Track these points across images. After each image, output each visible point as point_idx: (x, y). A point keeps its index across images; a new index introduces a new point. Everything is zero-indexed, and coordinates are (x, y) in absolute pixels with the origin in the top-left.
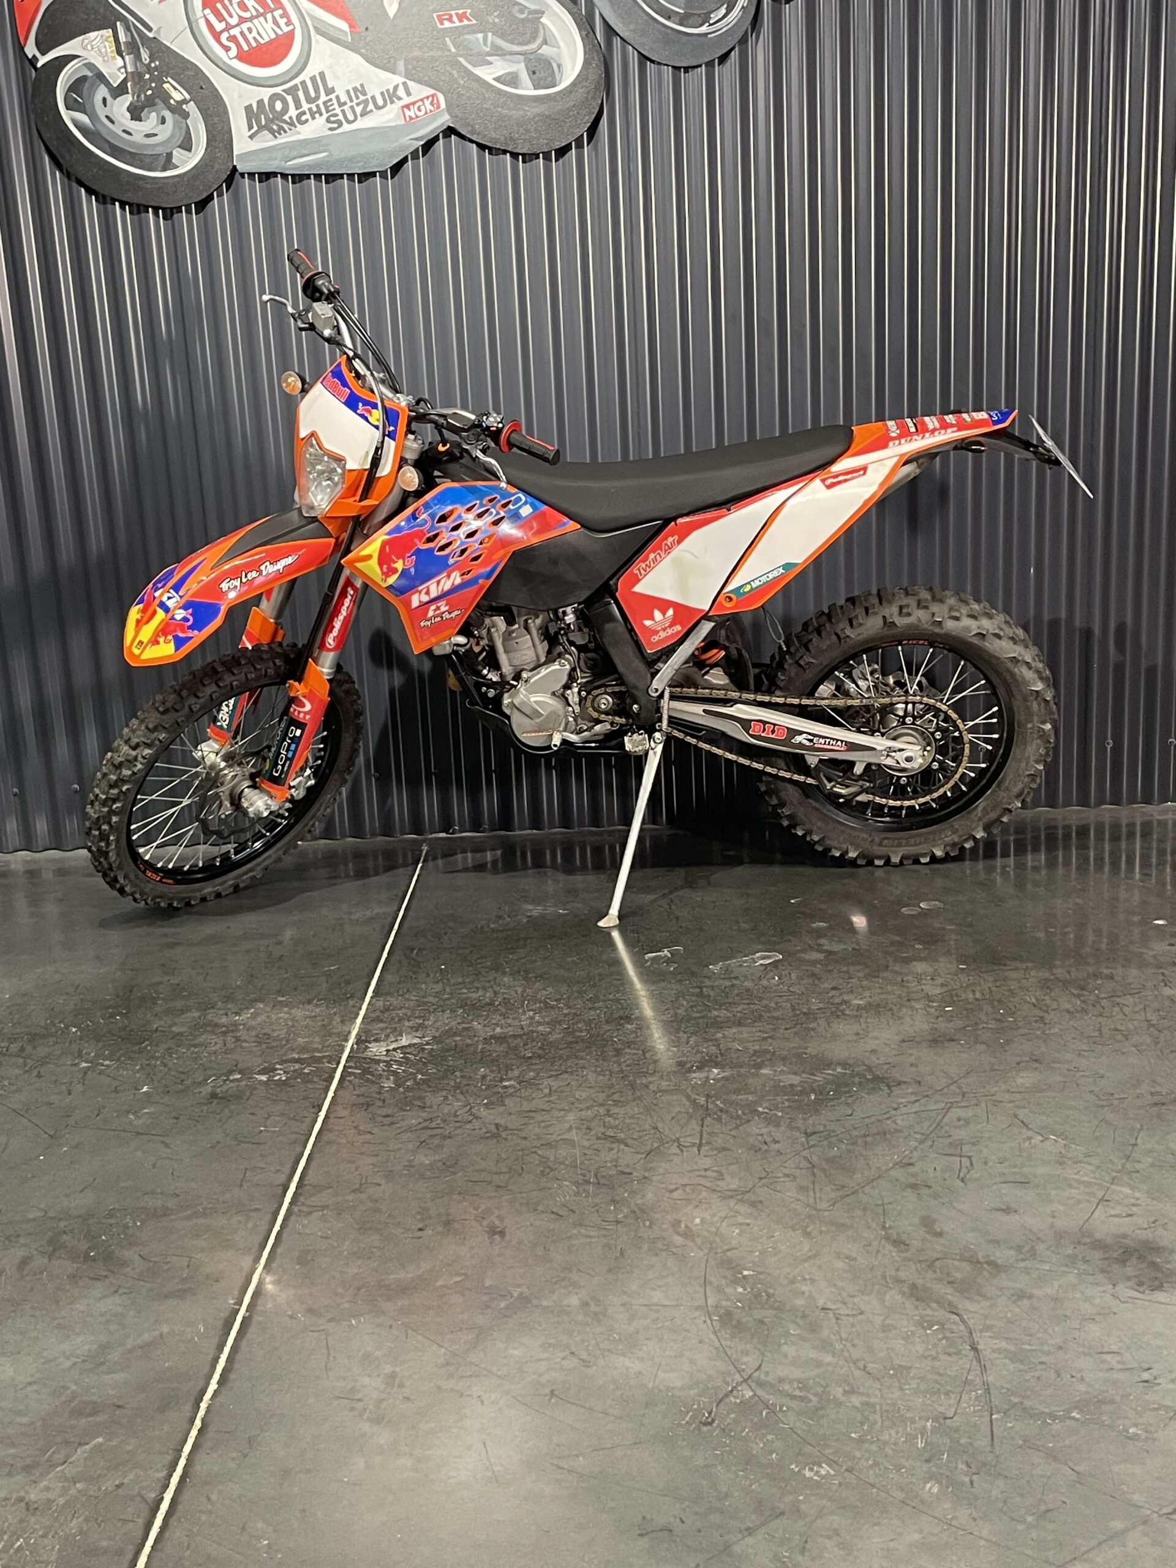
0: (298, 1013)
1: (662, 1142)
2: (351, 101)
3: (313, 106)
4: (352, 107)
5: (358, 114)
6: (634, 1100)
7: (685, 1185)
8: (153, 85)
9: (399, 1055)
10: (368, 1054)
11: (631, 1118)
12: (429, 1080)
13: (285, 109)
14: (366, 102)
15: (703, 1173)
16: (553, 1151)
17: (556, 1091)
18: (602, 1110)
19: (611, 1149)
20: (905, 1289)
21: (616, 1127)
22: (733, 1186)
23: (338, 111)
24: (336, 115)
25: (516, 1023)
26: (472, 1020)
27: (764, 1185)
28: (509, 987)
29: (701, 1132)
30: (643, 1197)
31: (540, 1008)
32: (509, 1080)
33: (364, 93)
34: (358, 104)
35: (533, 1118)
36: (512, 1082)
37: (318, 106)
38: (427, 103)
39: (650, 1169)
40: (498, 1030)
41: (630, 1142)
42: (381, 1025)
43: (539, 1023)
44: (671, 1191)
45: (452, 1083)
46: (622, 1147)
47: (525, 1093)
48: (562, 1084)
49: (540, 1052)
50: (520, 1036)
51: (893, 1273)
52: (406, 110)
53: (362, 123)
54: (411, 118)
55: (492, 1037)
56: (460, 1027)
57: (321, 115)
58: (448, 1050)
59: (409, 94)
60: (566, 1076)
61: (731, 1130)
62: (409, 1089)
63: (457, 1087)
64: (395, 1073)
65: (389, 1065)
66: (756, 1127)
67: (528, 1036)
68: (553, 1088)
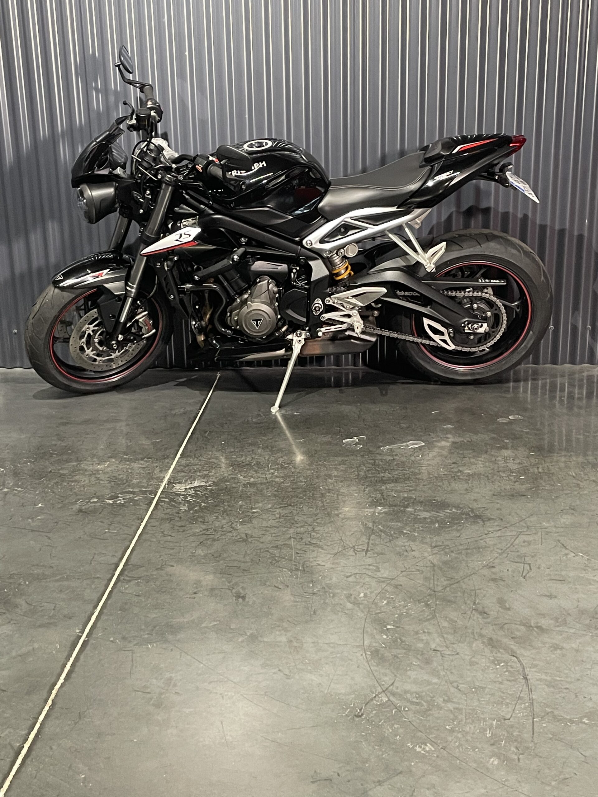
0: (135, 465)
1: (344, 548)
6: (330, 523)
7: (356, 574)
9: (192, 492)
10: (174, 490)
11: (326, 533)
12: (208, 507)
15: (367, 567)
16: (279, 551)
17: (283, 516)
18: (310, 529)
19: (314, 551)
20: (485, 641)
21: (317, 538)
22: (385, 576)
25: (263, 476)
26: (237, 473)
27: (403, 576)
28: (261, 455)
29: (368, 543)
30: (331, 579)
31: (278, 468)
32: (256, 508)
35: (268, 531)
36: (258, 510)
39: (337, 563)
40: (252, 480)
41: (325, 547)
42: (183, 474)
43: (277, 477)
44: (347, 577)
45: (222, 509)
46: (320, 550)
47: (264, 516)
48: (287, 512)
49: (276, 493)
50: (265, 484)
51: (478, 631)
55: (248, 483)
56: (229, 477)
58: (221, 490)
60: (290, 507)
61: (386, 543)
62: (196, 511)
63: (225, 511)
64: (189, 502)
65: (186, 497)
66: (401, 541)
67: (270, 484)
68: (282, 514)
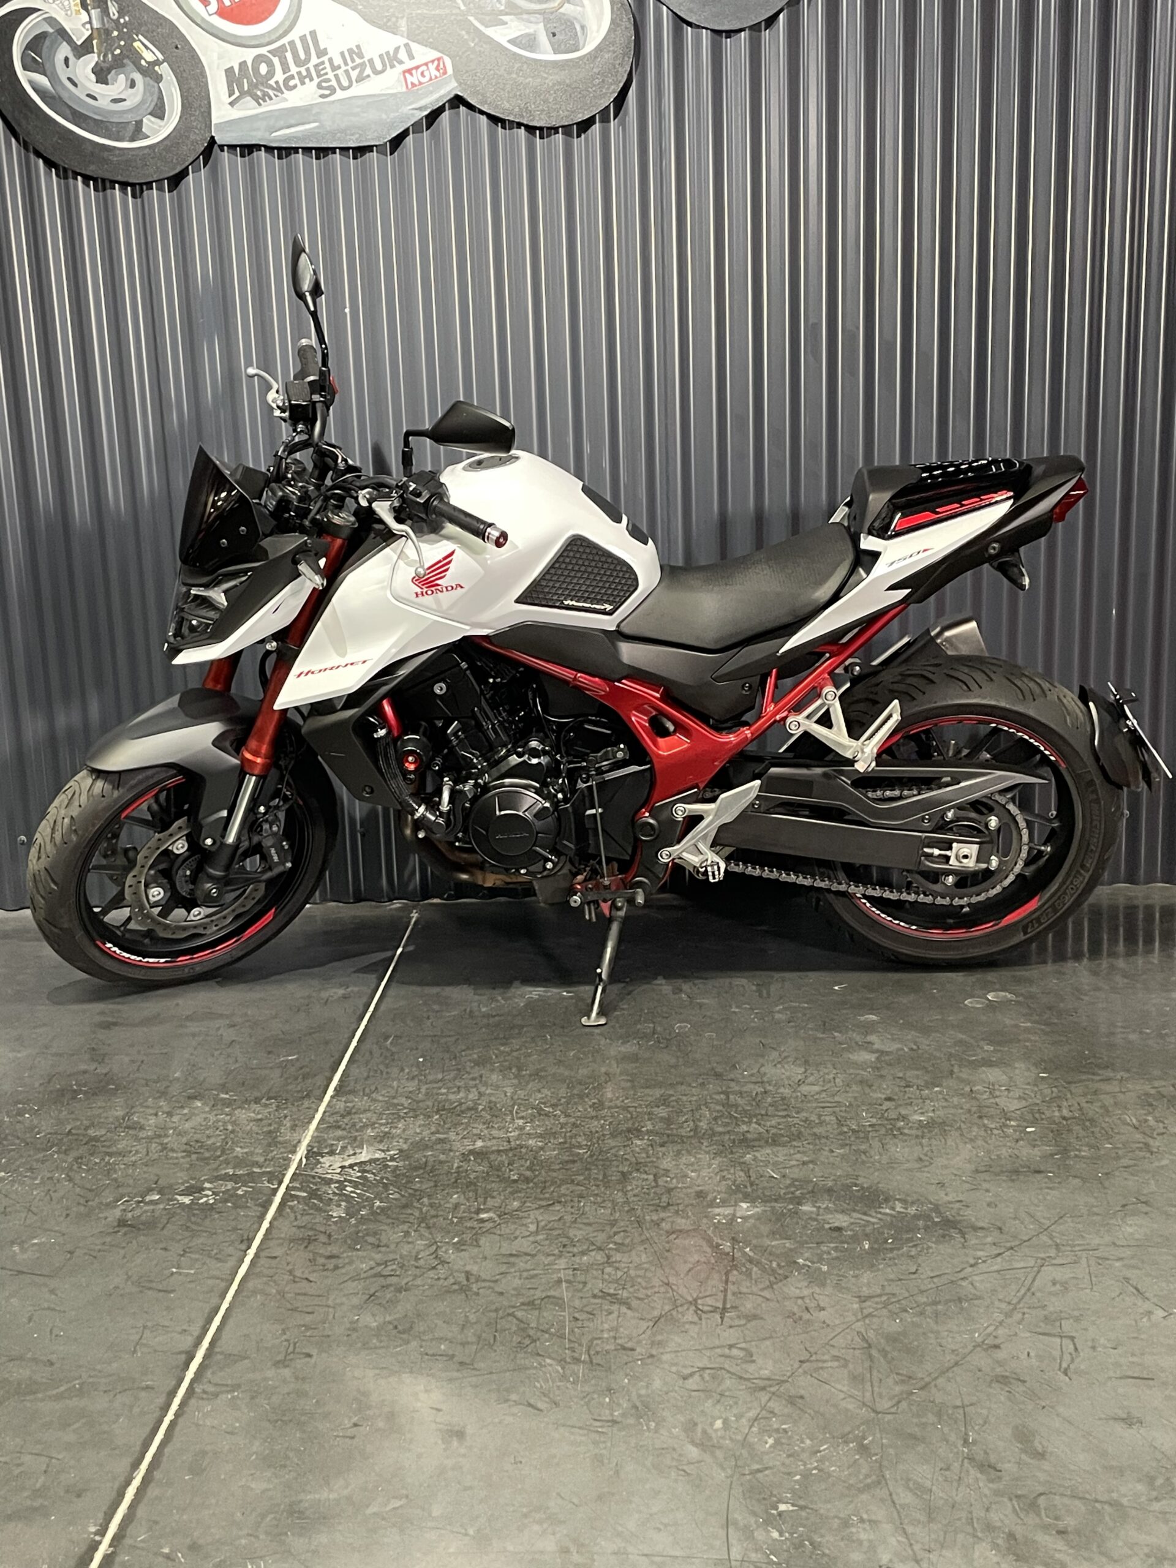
0: (243, 1115)
1: (675, 1304)
2: (346, 64)
3: (303, 70)
4: (347, 71)
5: (354, 79)
6: (642, 1242)
7: (703, 1368)
8: (122, 43)
9: (355, 1174)
10: (318, 1171)
11: (635, 1268)
12: (389, 1208)
13: (271, 73)
14: (362, 66)
15: (726, 1351)
16: (536, 1311)
17: (543, 1228)
18: (601, 1257)
19: (611, 1312)
21: (617, 1280)
22: (765, 1373)
23: (331, 75)
24: (329, 80)
25: (503, 1134)
27: (805, 1372)
28: (497, 1088)
29: (725, 1291)
30: (649, 1382)
31: (532, 1116)
32: (488, 1210)
33: (360, 56)
34: (353, 69)
35: (514, 1261)
36: (491, 1215)
37: (308, 70)
38: (432, 67)
39: (659, 1343)
40: (479, 1143)
41: (634, 1302)
42: (339, 1134)
43: (530, 1136)
44: (685, 1377)
45: (417, 1214)
46: (624, 1309)
47: (505, 1230)
48: (552, 1217)
50: (505, 1152)
52: (407, 75)
53: (357, 90)
54: (413, 85)
55: (471, 1151)
56: (433, 1138)
57: (311, 80)
58: (416, 1168)
59: (411, 57)
60: (557, 1207)
61: (762, 1290)
62: (363, 1220)
63: (423, 1219)
64: (348, 1198)
65: (341, 1185)
66: (796, 1287)
67: (515, 1151)
68: (543, 1224)
